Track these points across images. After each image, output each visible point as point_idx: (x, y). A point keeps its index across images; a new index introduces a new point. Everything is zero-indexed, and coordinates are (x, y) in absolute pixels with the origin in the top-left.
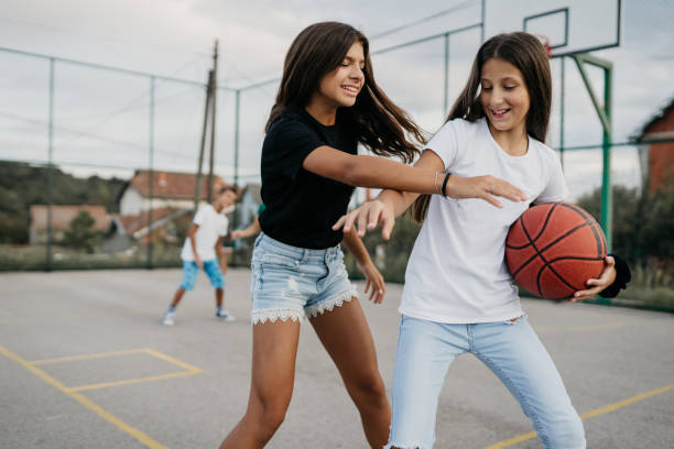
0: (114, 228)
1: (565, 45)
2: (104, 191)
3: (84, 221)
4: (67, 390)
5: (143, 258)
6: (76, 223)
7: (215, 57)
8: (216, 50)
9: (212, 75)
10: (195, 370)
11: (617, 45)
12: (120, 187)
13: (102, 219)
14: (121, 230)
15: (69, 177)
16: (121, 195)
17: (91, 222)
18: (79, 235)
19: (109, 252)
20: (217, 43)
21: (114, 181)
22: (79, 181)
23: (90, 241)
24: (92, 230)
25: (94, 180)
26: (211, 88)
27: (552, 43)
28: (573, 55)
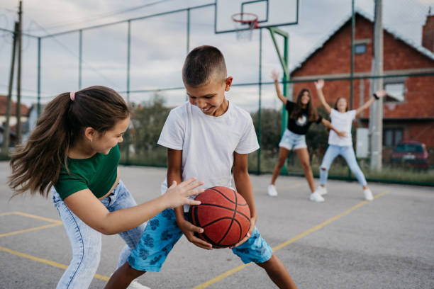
1: (266, 21)
7: (20, 13)
8: (20, 8)
9: (18, 26)
11: (296, 23)
20: (21, 3)
26: (17, 34)
27: (260, 20)
28: (268, 28)
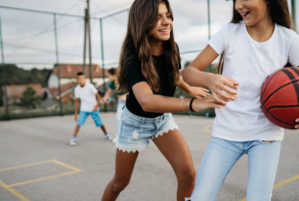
0: (45, 95)
2: (40, 76)
3: (29, 92)
4: (6, 187)
5: (58, 110)
6: (25, 93)
7: (88, 2)
9: (87, 11)
10: (77, 170)
12: (48, 73)
13: (39, 90)
14: (50, 96)
15: (22, 70)
16: (48, 78)
17: (34, 93)
18: (28, 99)
19: (44, 108)
21: (45, 71)
22: (27, 72)
23: (34, 102)
24: (34, 96)
25: (34, 71)
26: (87, 19)
